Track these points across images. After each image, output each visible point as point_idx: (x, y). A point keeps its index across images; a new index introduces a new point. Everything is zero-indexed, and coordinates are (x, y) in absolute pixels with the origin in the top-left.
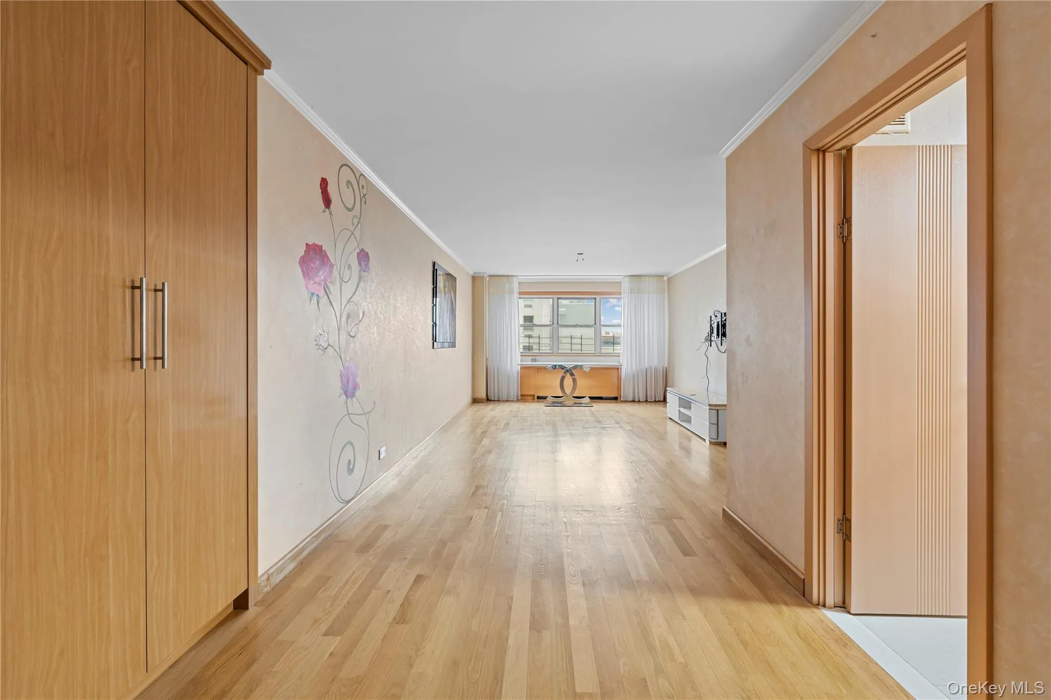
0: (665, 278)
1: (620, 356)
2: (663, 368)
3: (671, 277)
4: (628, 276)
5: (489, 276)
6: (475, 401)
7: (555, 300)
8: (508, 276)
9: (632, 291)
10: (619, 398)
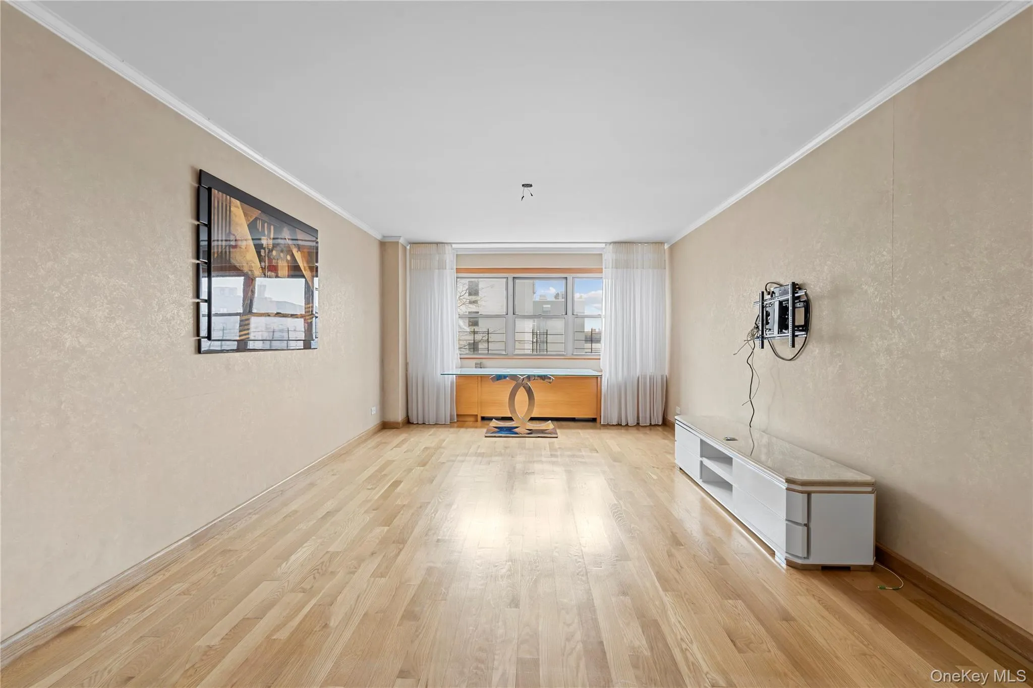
0: (666, 246)
1: (600, 359)
2: (662, 376)
3: (676, 243)
4: (611, 243)
5: (410, 243)
6: (385, 426)
7: (510, 281)
8: (437, 243)
9: (617, 265)
10: (598, 420)
